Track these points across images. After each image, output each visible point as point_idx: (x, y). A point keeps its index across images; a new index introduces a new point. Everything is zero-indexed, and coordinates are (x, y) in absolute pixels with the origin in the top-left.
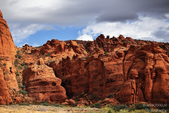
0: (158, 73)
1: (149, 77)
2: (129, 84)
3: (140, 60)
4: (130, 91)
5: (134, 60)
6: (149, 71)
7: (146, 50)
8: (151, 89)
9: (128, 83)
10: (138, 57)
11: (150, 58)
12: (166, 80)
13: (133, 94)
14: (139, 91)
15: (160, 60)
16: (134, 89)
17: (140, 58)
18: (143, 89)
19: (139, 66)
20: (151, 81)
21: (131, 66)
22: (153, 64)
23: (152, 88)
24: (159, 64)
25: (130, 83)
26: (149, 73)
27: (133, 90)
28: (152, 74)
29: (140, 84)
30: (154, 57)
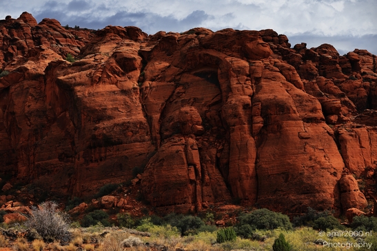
0: (273, 116)
1: (241, 129)
2: (177, 152)
3: (197, 78)
4: (183, 173)
5: (177, 78)
6: (241, 110)
7: (219, 51)
8: (251, 165)
9: (175, 148)
10: (189, 71)
11: (239, 71)
12: (302, 138)
13: (192, 182)
14: (211, 172)
15: (274, 78)
16: (195, 166)
17: (196, 75)
18: (223, 166)
19: (200, 97)
20: (251, 141)
21: (171, 97)
22: (250, 91)
23: (256, 163)
24: (272, 91)
25: (181, 148)
26: (243, 119)
27: (192, 169)
28: (251, 122)
29: (214, 151)
30: (250, 70)
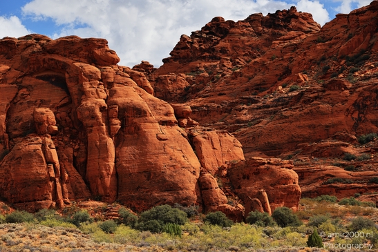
0: (130, 119)
1: (100, 130)
2: (35, 151)
3: (41, 81)
4: (44, 171)
5: (19, 80)
6: (99, 114)
7: (65, 56)
8: (112, 164)
9: (32, 147)
10: (31, 74)
11: (91, 77)
12: (160, 139)
13: (52, 179)
14: (69, 170)
15: (126, 84)
16: (54, 164)
17: (37, 78)
18: (81, 165)
19: (46, 99)
20: (110, 142)
21: (15, 98)
22: (104, 95)
23: (115, 162)
24: (127, 95)
25: (39, 147)
26: (101, 121)
27: (52, 167)
28: (109, 124)
29: (71, 151)
30: (102, 75)
